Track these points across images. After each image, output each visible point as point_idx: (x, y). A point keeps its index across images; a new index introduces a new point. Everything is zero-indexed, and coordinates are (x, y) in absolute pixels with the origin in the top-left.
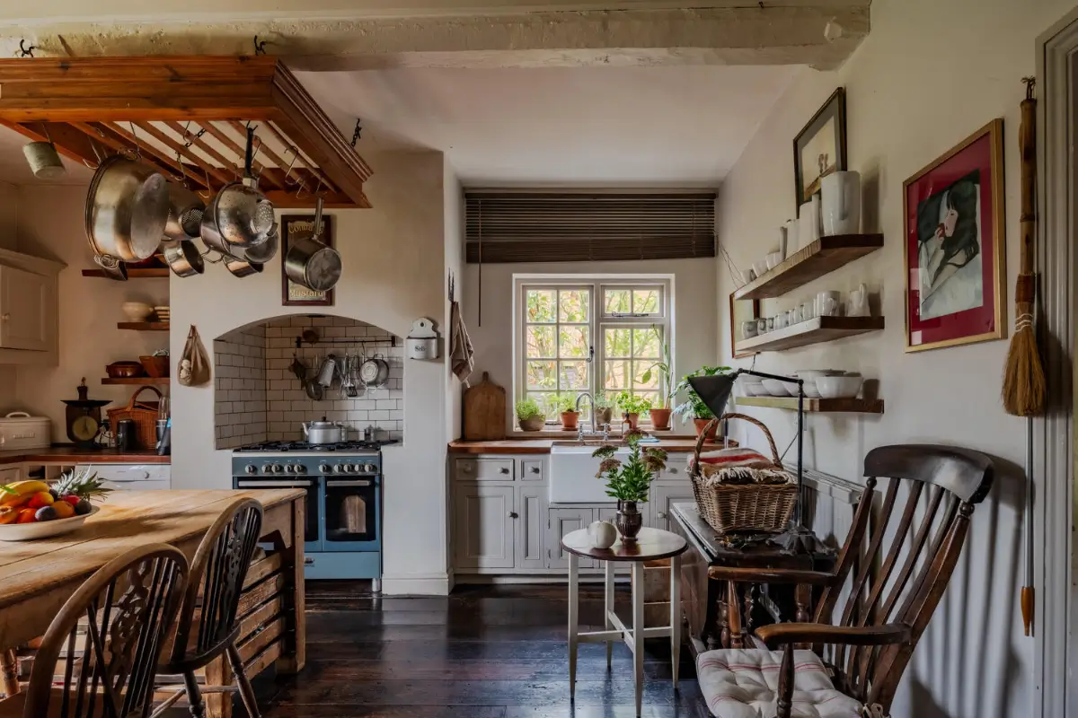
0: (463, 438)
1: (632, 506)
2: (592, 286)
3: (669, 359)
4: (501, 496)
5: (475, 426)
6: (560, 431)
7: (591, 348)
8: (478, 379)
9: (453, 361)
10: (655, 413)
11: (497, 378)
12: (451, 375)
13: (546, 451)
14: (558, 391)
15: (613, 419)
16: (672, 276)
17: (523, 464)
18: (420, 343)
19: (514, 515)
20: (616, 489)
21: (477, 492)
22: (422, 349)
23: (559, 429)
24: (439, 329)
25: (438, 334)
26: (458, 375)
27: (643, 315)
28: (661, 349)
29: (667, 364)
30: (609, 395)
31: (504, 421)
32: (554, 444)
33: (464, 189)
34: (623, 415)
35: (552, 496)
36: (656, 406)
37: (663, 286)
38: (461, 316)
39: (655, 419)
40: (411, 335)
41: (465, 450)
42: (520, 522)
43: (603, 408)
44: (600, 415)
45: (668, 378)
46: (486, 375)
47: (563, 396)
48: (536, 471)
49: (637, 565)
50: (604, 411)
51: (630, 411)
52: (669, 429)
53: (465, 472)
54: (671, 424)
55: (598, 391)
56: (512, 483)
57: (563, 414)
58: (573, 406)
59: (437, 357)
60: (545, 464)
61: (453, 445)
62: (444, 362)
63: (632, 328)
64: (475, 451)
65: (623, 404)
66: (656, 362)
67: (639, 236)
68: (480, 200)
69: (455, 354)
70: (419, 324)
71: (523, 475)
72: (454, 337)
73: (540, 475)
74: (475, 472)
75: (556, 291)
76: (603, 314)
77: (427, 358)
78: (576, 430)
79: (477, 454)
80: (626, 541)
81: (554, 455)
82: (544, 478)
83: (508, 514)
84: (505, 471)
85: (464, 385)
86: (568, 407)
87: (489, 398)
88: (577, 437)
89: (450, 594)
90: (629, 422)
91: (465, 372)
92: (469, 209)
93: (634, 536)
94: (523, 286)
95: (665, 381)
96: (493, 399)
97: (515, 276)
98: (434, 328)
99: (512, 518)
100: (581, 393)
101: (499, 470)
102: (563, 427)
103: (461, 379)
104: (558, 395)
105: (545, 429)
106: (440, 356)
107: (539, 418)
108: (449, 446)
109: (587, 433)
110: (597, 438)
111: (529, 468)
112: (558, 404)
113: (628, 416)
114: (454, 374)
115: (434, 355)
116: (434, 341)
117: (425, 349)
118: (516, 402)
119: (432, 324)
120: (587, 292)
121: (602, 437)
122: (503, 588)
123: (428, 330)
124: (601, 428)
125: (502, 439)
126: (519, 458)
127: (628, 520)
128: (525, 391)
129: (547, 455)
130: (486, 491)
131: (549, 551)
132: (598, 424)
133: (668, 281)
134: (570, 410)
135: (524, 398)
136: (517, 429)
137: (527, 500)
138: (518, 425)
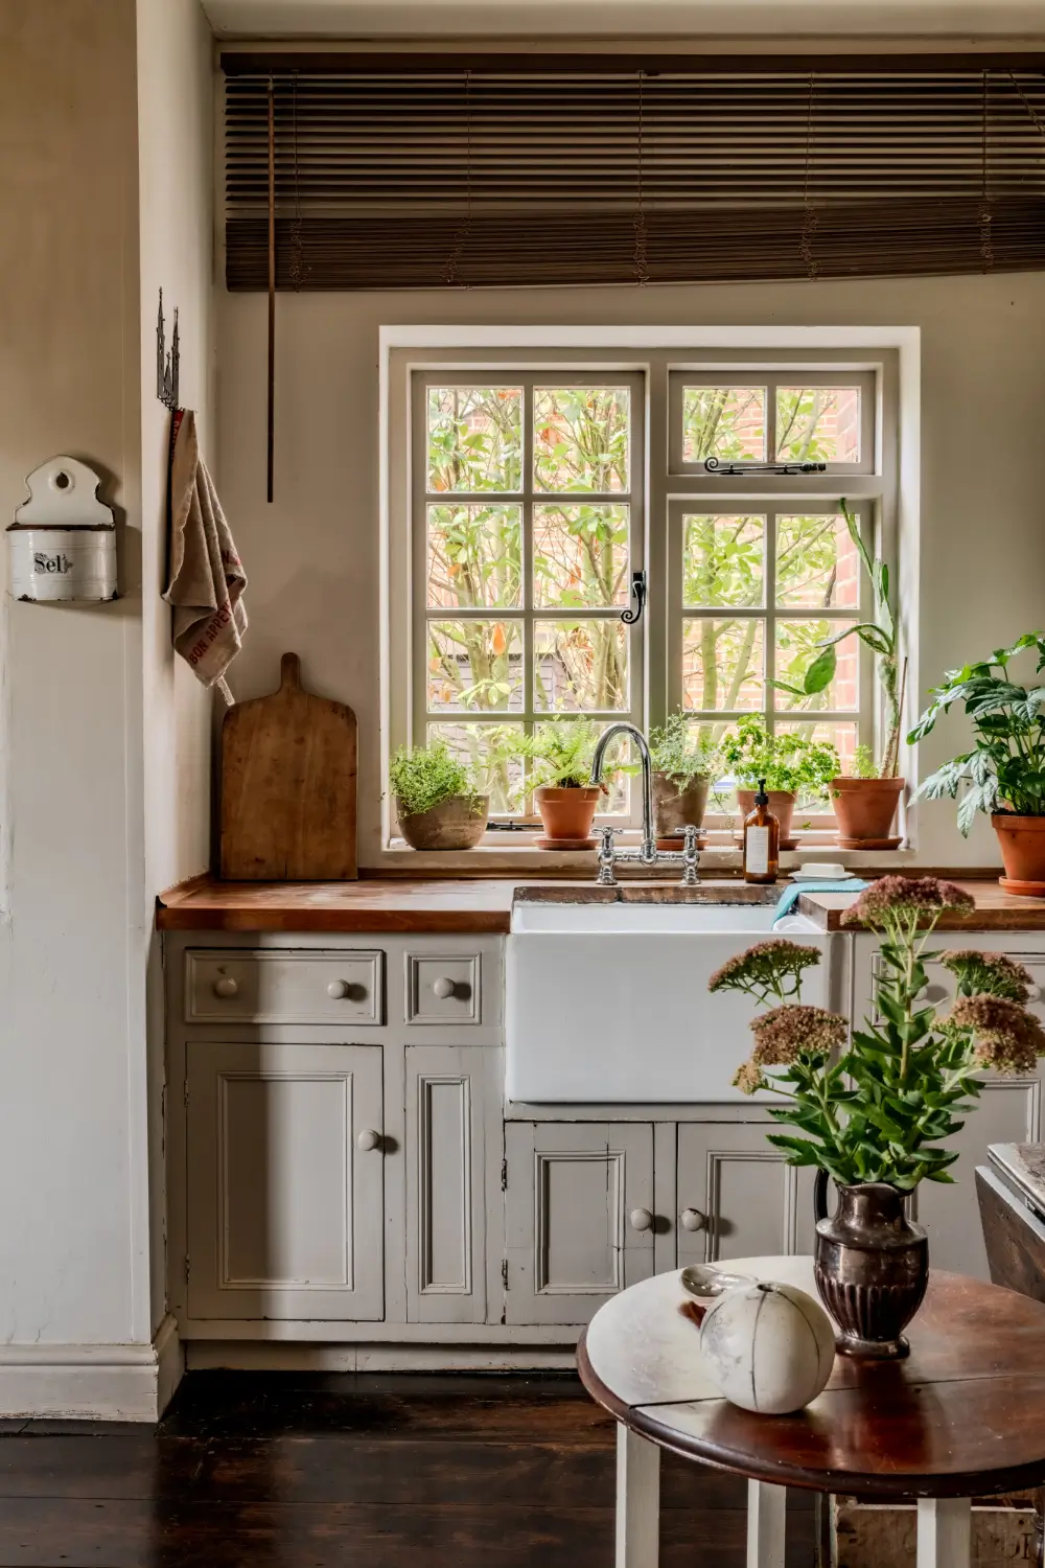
0: (218, 873)
1: (887, 1207)
2: (642, 373)
3: (895, 613)
4: (337, 1079)
5: (254, 836)
6: (536, 849)
7: (638, 576)
8: (267, 677)
9: (174, 612)
10: (847, 790)
11: (328, 676)
12: (170, 660)
13: (497, 924)
14: (529, 720)
15: (710, 811)
16: (908, 339)
17: (415, 967)
18: (50, 544)
19: (385, 1144)
20: (821, 1131)
21: (255, 1061)
22: (59, 564)
23: (532, 844)
24: (122, 498)
25: (119, 514)
26: (193, 661)
27: (807, 469)
28: (866, 582)
29: (889, 632)
30: (692, 732)
31: (352, 821)
32: (521, 895)
33: (217, 40)
34: (745, 798)
35: (516, 1081)
36: (850, 766)
37: (873, 373)
38: (202, 456)
39: (850, 815)
40: (25, 516)
41: (213, 920)
42: (404, 1166)
43: (680, 776)
44: (669, 799)
45: (892, 674)
46: (290, 662)
47: (543, 739)
48: (461, 991)
49: (940, 1512)
50: (683, 785)
51: (770, 787)
52: (893, 846)
53: (217, 994)
54: (901, 828)
55: (658, 719)
56: (377, 1035)
57: (547, 794)
58: (582, 768)
59: (116, 596)
60: (491, 967)
61: (171, 902)
62: (137, 613)
63: (771, 511)
64: (249, 924)
65: (746, 761)
66: (852, 623)
67: (808, 200)
68: (271, 80)
69: (180, 584)
70: (51, 480)
71: (415, 1007)
72: (179, 528)
73: (472, 1005)
74: (250, 996)
75: (520, 391)
76: (677, 466)
77: (75, 599)
78: (589, 846)
79: (256, 933)
80: (860, 1357)
81: (520, 938)
82: (489, 1018)
83: (364, 1139)
84: (354, 992)
85: (217, 697)
86: (564, 773)
87: (301, 741)
88: (590, 873)
89: (162, 1419)
90: (767, 821)
91: (216, 652)
92: (233, 108)
93: (894, 1335)
94: (414, 373)
95: (880, 682)
96: (314, 743)
97: (390, 336)
98: (104, 494)
99: (377, 1154)
100: (605, 727)
101: (334, 988)
102: (544, 835)
103: (205, 678)
104: (529, 731)
105: (487, 844)
106: (124, 593)
107: (468, 808)
108: (159, 904)
109: (629, 858)
110: (659, 874)
111: (435, 984)
112: (529, 762)
113: (763, 800)
114: (179, 660)
115: (102, 584)
116: (103, 540)
117: (70, 565)
118: (391, 753)
119: (97, 481)
120: (623, 395)
121: (677, 873)
122: (350, 1388)
123: (82, 502)
124: (674, 843)
125: (342, 878)
126: (400, 949)
127: (869, 1271)
128: (420, 718)
129: (500, 938)
130: (286, 1061)
131: (505, 1268)
132: (662, 827)
133: (892, 355)
134: (570, 783)
135: (418, 739)
136: (393, 842)
137: (427, 1090)
138: (398, 829)
